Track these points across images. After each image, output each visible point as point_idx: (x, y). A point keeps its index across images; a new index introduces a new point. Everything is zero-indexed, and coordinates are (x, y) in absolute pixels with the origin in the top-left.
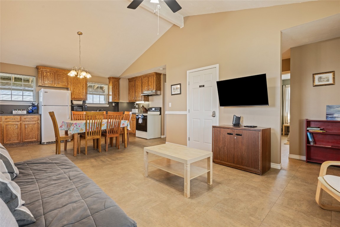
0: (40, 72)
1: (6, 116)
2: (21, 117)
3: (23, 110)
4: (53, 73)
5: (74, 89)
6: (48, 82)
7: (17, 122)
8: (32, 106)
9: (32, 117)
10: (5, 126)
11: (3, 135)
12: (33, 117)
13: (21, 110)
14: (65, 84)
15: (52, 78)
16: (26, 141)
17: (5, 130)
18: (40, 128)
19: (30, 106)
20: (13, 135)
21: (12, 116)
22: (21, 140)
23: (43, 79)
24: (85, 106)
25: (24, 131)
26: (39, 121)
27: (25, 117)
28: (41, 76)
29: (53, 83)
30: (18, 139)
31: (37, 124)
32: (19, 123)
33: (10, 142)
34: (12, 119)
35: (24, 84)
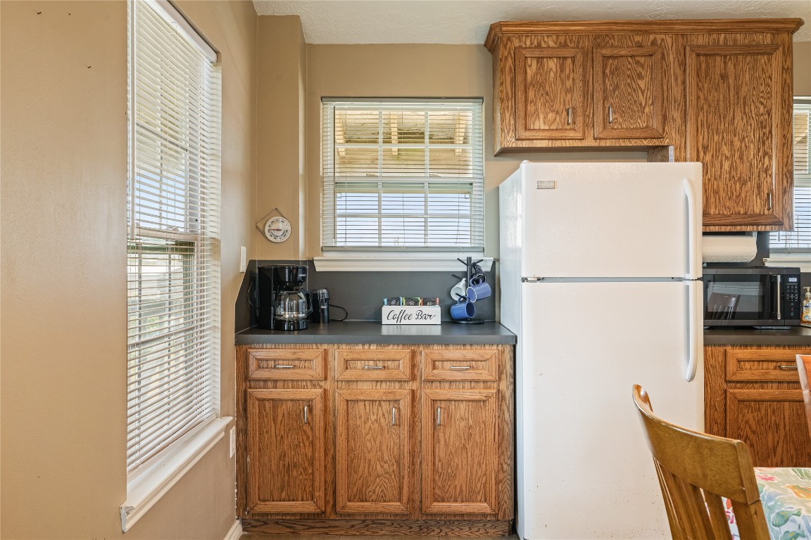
0: (510, 62)
1: (348, 343)
2: (413, 354)
3: (425, 304)
4: (579, 57)
5: (706, 148)
6: (551, 116)
7: (397, 385)
8: (465, 274)
9: (469, 353)
10: (341, 408)
11: (334, 458)
12: (476, 357)
13: (416, 303)
14: (648, 119)
15: (570, 91)
16: (438, 507)
17: (341, 429)
18: (508, 429)
19: (457, 277)
20: (378, 467)
21: (373, 347)
22: (417, 497)
23: (521, 106)
24: (784, 278)
25: (426, 446)
26: (505, 386)
27: (437, 351)
28: (513, 81)
29: (580, 120)
30: (401, 488)
31: (493, 403)
32: (404, 393)
33: (367, 505)
34: (371, 363)
35: (431, 151)
